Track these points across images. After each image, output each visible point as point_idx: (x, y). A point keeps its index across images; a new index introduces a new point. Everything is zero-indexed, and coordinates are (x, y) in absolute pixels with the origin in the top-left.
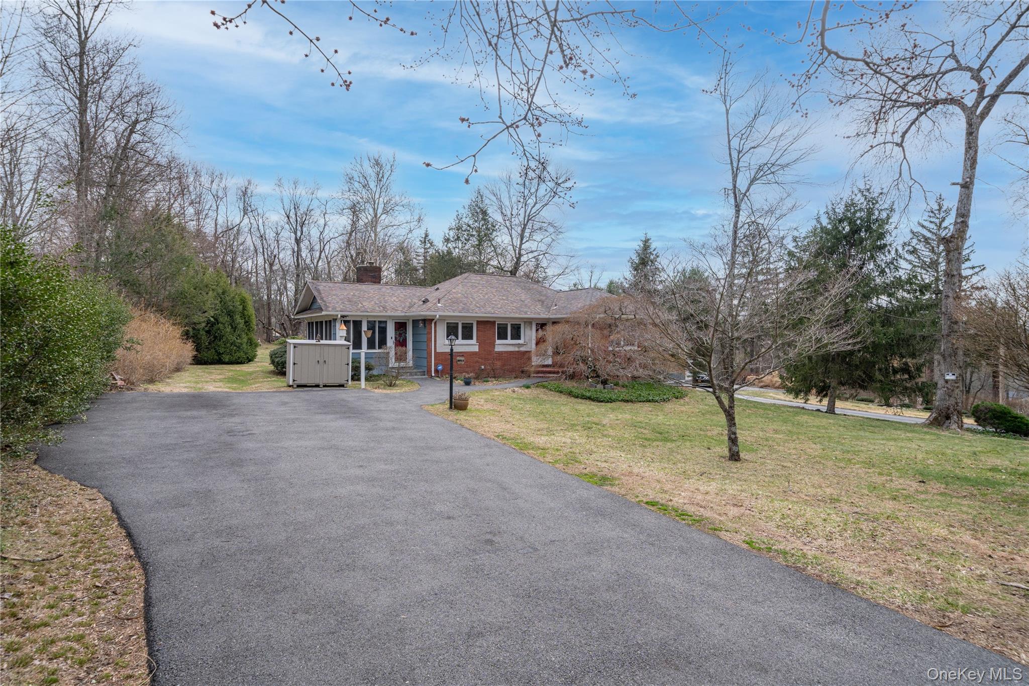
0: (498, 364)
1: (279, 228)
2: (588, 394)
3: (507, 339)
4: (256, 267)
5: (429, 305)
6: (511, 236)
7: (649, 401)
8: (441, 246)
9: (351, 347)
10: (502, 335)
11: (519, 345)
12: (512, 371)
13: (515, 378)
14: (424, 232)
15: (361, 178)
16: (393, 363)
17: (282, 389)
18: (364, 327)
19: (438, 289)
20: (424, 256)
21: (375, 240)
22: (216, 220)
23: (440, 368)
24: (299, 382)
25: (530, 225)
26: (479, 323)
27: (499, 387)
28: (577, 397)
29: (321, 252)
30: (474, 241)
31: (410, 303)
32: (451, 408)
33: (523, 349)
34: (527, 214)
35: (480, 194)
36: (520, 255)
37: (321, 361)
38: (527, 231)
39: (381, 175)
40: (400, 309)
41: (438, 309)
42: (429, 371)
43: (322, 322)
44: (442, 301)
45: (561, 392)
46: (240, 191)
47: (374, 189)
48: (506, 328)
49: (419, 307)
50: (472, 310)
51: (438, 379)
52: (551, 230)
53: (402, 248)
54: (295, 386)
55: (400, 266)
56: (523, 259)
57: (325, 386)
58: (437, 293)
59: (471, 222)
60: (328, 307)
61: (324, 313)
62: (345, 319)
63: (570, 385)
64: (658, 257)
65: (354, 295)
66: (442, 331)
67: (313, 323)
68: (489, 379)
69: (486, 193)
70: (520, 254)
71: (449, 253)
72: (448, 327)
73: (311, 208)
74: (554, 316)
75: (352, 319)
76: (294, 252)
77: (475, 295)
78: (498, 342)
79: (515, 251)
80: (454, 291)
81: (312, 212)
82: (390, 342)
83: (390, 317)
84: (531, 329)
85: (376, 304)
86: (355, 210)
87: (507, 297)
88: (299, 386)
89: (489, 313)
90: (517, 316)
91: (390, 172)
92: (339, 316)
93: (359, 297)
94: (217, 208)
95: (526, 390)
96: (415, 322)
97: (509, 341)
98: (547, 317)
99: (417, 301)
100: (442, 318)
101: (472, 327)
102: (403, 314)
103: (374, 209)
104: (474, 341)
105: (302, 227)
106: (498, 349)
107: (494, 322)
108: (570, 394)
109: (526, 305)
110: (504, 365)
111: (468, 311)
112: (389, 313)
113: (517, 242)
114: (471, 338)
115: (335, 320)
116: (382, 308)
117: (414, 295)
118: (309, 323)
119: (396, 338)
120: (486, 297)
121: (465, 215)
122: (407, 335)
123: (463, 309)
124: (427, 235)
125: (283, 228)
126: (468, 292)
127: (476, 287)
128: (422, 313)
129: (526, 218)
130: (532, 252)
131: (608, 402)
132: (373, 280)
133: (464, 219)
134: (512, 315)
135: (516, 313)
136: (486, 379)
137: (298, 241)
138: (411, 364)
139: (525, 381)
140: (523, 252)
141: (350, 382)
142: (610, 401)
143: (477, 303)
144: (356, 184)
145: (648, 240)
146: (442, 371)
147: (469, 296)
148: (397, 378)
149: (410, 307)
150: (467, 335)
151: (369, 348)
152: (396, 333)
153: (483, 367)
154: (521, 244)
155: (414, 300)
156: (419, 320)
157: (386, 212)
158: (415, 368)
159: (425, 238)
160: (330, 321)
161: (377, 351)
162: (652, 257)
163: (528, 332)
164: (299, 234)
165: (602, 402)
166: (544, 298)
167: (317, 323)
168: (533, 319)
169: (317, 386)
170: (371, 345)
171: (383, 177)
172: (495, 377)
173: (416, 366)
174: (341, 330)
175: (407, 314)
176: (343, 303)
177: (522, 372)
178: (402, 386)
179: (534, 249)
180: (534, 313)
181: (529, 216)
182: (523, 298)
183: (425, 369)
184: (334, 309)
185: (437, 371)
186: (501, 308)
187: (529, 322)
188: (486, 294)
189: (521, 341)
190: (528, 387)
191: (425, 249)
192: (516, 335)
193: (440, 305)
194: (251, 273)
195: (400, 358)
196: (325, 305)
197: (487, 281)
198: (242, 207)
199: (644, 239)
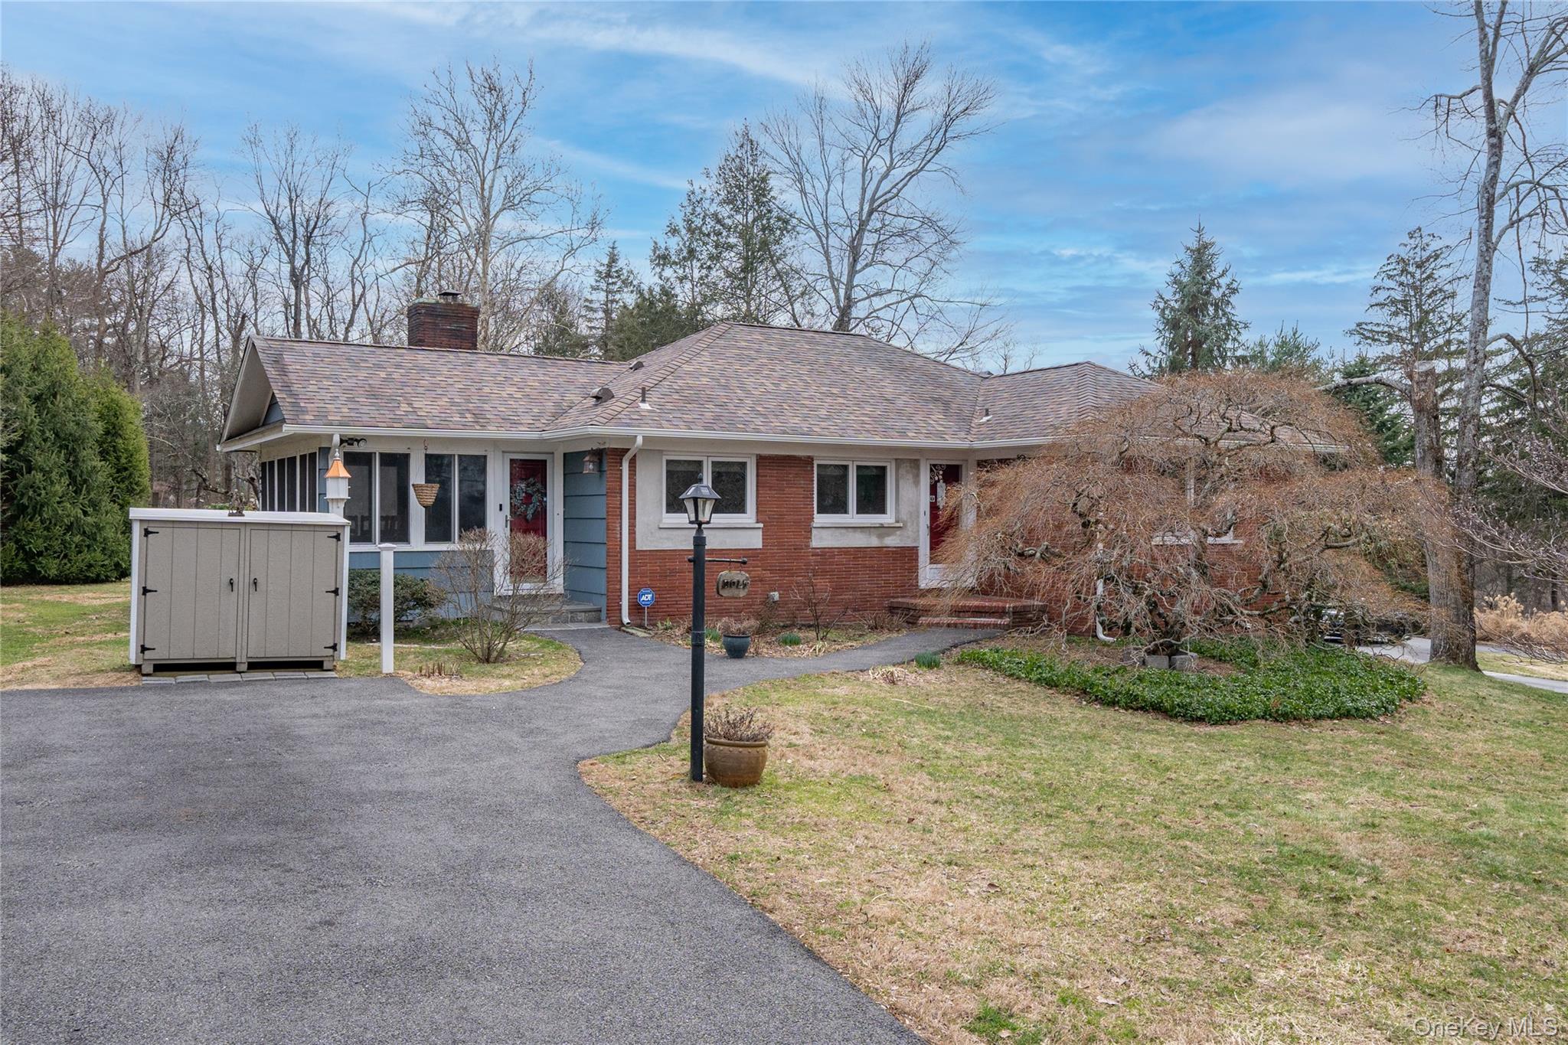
0: (823, 585)
1: (258, 253)
2: (1149, 694)
3: (846, 512)
4: (201, 347)
5: (613, 406)
6: (827, 254)
7: (1348, 715)
8: (649, 278)
9: (347, 534)
10: (834, 503)
11: (883, 530)
12: (860, 607)
13: (874, 628)
14: (608, 250)
15: (452, 123)
16: (502, 583)
17: (99, 681)
18: (417, 474)
19: (639, 366)
20: (606, 311)
21: (485, 273)
22: (102, 229)
23: (647, 598)
24: (161, 654)
25: (875, 223)
26: (762, 461)
27: (837, 663)
28: (1113, 703)
29: (355, 307)
30: (733, 261)
31: (557, 404)
32: (696, 776)
33: (892, 541)
34: (868, 195)
35: (748, 142)
36: (850, 302)
37: (243, 583)
38: (869, 239)
39: (497, 115)
40: (527, 419)
41: (641, 419)
42: (614, 608)
43: (292, 460)
44: (654, 396)
45: (1051, 684)
46: (153, 157)
47: (483, 150)
48: (844, 478)
49: (582, 412)
50: (746, 423)
51: (641, 633)
52: (929, 237)
53: (551, 297)
54: (148, 668)
55: (545, 339)
56: (855, 312)
57: (254, 666)
58: (639, 375)
59: (725, 211)
60: (304, 411)
61: (288, 429)
62: (355, 448)
63: (1082, 660)
64: (1234, 291)
65: (389, 379)
66: (652, 486)
67: (272, 463)
68: (797, 633)
69: (763, 141)
70: (848, 297)
71: (667, 293)
72: (670, 474)
73: (329, 198)
74: (987, 444)
75: (377, 449)
76: (287, 305)
77: (750, 382)
78: (820, 519)
79: (836, 291)
80: (686, 368)
81: (331, 211)
82: (497, 521)
83: (495, 443)
84: (917, 482)
85: (453, 403)
86: (435, 203)
87: (844, 388)
88: (161, 668)
89: (795, 432)
90: (878, 440)
91: (520, 107)
92: (336, 439)
93: (404, 384)
94: (105, 200)
95: (931, 676)
96: (572, 461)
97: (853, 517)
98: (965, 445)
99: (577, 399)
100: (655, 445)
101: (743, 477)
102: (535, 436)
103: (483, 197)
104: (749, 517)
105: (307, 244)
106: (820, 540)
107: (810, 460)
108: (1086, 692)
109: (900, 412)
110: (838, 589)
111: (732, 425)
112: (492, 432)
113: (841, 269)
114: (739, 507)
115: (325, 451)
116: (469, 417)
117: (570, 382)
118: (263, 465)
119: (513, 508)
120: (783, 386)
121: (708, 194)
122: (548, 499)
123: (717, 418)
124: (613, 259)
125: (266, 252)
126: (729, 372)
127: (753, 360)
128: (591, 430)
129: (866, 208)
130: (879, 293)
131: (1220, 721)
132: (454, 342)
133: (706, 204)
134: (863, 439)
135: (875, 432)
136: (786, 634)
137: (297, 280)
138: (558, 584)
139: (910, 643)
140: (858, 293)
141: (343, 653)
142: (1226, 717)
143: (759, 402)
144: (441, 140)
145: (1206, 246)
146: (655, 609)
147: (734, 383)
148: (509, 632)
149: (555, 416)
150: (730, 499)
151: (430, 538)
152: (513, 491)
153: (776, 595)
154: (853, 272)
155: (569, 397)
156: (584, 453)
157: (509, 205)
158: (570, 601)
159: (610, 266)
160: (313, 456)
161: (455, 546)
162: (1216, 293)
163: (907, 490)
164: (299, 263)
165: (1200, 720)
166: (947, 393)
167: (281, 462)
168: (920, 450)
169: (230, 667)
170: (438, 529)
171: (503, 117)
172: (816, 627)
173: (573, 592)
174: (337, 482)
175: (545, 435)
176: (351, 400)
177: (892, 609)
178: (523, 659)
179: (885, 285)
180: (929, 435)
181: (873, 200)
182: (889, 391)
183: (602, 603)
184: (322, 417)
185: (636, 608)
186: (828, 418)
187: (909, 459)
188: (783, 378)
189: (887, 519)
190: (931, 664)
191: (608, 292)
192: (873, 498)
193: (645, 406)
194: (189, 362)
195: (528, 565)
196: (295, 405)
197: (782, 345)
198: (159, 195)
199: (1194, 245)
